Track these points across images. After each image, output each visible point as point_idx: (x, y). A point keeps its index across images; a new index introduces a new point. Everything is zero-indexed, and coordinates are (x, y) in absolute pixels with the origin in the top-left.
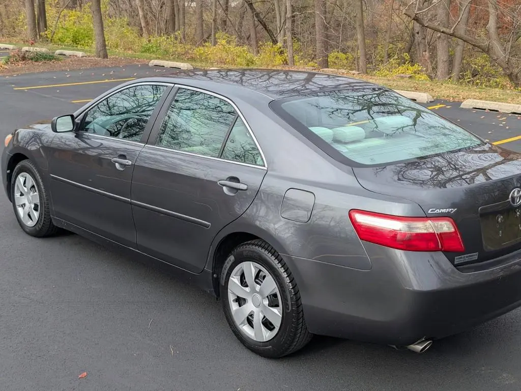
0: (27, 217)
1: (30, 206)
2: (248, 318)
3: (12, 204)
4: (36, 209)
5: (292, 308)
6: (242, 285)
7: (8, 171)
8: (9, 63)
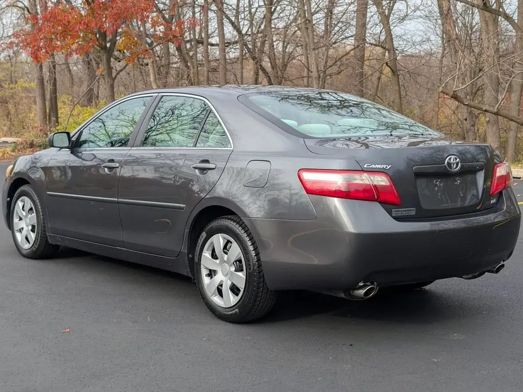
0: (25, 240)
1: (27, 229)
2: (218, 288)
3: (11, 232)
4: (33, 230)
5: (254, 267)
6: (212, 258)
7: (8, 199)
8: (16, 151)
